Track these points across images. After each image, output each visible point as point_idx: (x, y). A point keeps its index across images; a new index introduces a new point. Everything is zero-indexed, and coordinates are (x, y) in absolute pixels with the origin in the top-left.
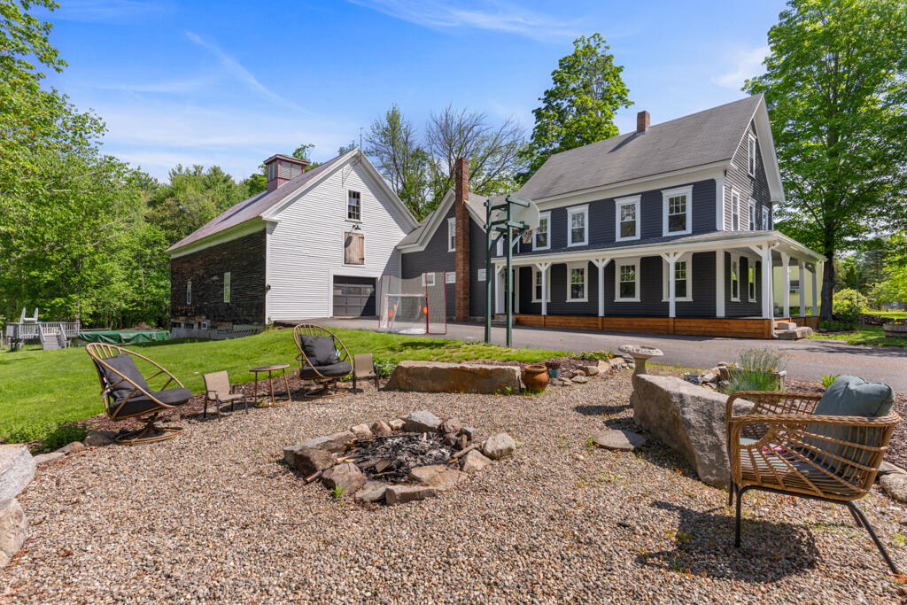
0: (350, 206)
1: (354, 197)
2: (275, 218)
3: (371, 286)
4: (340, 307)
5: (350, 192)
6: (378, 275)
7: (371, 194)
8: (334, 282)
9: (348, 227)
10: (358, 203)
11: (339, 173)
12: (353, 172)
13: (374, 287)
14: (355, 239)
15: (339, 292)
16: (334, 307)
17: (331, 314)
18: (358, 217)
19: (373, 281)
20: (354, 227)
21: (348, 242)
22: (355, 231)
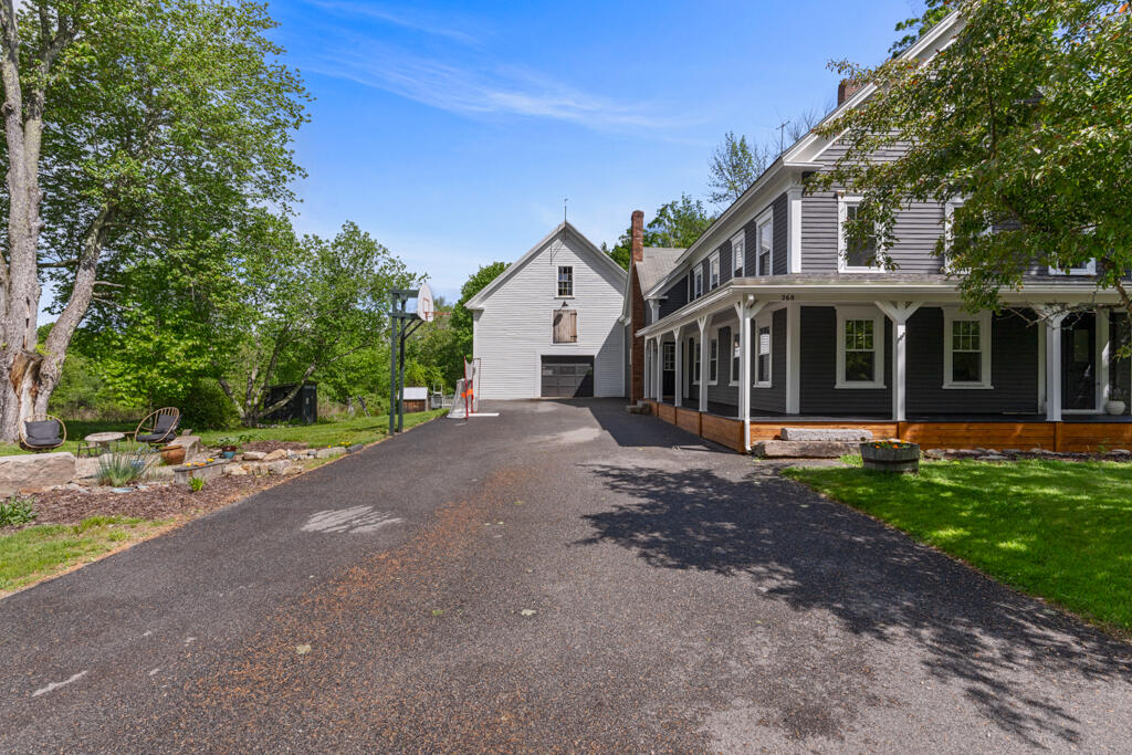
0: (560, 283)
1: (565, 272)
2: (481, 306)
3: (589, 365)
4: (548, 386)
5: (560, 268)
6: (595, 353)
7: (585, 265)
8: (543, 362)
9: (559, 304)
10: (570, 278)
11: (547, 252)
12: (564, 247)
13: (592, 366)
14: (566, 316)
15: (550, 372)
16: (542, 386)
17: (538, 395)
18: (571, 294)
19: (589, 359)
20: (565, 305)
21: (558, 319)
22: (565, 308)
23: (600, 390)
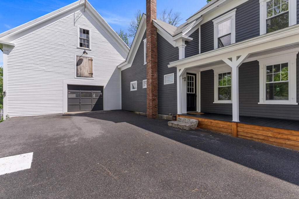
0: (81, 39)
1: (84, 33)
2: (12, 42)
3: (100, 91)
4: (72, 104)
5: (80, 29)
6: (104, 84)
8: (68, 89)
9: (80, 52)
10: (88, 37)
11: (71, 16)
12: (83, 16)
13: (102, 92)
14: (85, 61)
15: (74, 96)
16: (68, 105)
17: (65, 111)
18: (88, 46)
19: (101, 88)
20: (84, 52)
21: (79, 62)
22: (85, 55)
23: (107, 107)
